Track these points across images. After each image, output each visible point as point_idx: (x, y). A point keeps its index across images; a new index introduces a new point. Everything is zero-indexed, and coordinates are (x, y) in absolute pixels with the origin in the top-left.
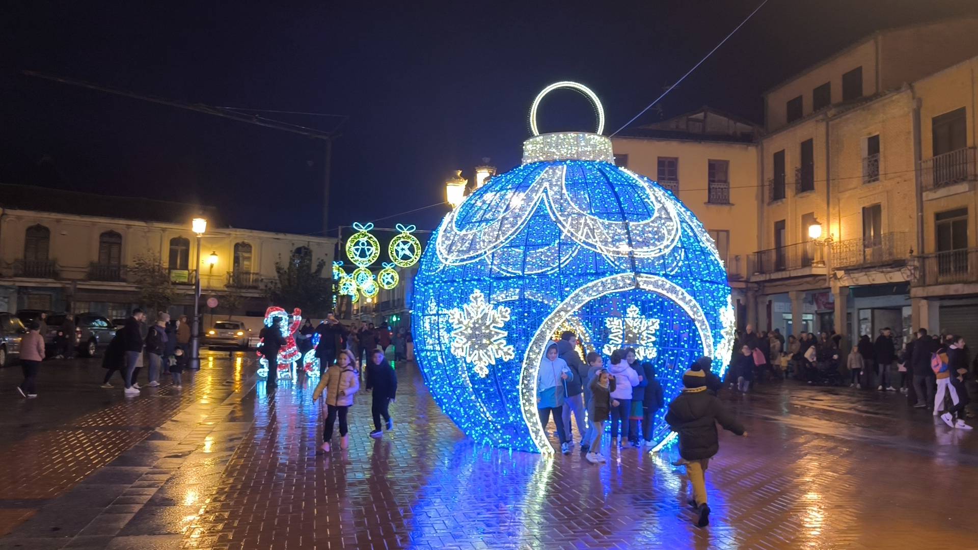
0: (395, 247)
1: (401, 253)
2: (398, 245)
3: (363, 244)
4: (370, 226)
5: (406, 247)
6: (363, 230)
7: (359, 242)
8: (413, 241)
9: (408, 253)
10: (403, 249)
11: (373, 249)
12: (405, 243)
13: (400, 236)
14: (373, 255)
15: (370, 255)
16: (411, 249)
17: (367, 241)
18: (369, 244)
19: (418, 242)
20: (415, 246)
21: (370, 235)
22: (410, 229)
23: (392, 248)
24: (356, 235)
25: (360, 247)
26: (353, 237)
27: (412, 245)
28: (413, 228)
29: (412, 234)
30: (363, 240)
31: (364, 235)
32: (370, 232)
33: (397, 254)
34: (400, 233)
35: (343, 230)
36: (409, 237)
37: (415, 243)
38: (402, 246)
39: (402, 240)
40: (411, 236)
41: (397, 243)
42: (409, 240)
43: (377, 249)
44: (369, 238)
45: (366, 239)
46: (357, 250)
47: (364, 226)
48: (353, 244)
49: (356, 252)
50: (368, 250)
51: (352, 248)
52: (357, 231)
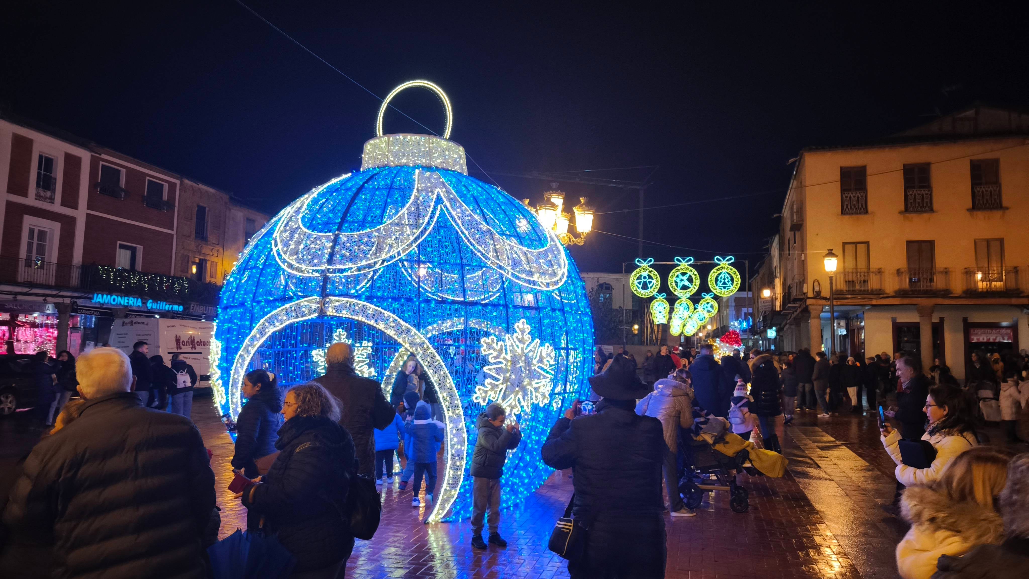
0: (674, 279)
1: (680, 284)
2: (677, 276)
3: (645, 278)
4: (651, 261)
5: (685, 278)
6: (645, 265)
7: (641, 276)
8: (693, 272)
9: (687, 283)
10: (682, 280)
11: (654, 281)
12: (683, 274)
13: (679, 268)
14: (654, 286)
15: (651, 287)
16: (690, 280)
17: (648, 275)
18: (650, 277)
19: (696, 273)
20: (693, 277)
21: (651, 269)
22: (688, 261)
23: (672, 279)
24: (638, 270)
25: (642, 280)
26: (635, 271)
27: (690, 276)
28: (690, 260)
29: (690, 265)
30: (645, 274)
31: (645, 269)
32: (650, 266)
33: (677, 285)
34: (678, 265)
35: (626, 266)
36: (687, 269)
37: (694, 274)
38: (681, 277)
39: (682, 271)
40: (689, 267)
41: (676, 274)
42: (687, 272)
43: (657, 281)
44: (650, 272)
45: (647, 272)
46: (639, 283)
47: (645, 261)
48: (636, 278)
49: (638, 285)
50: (650, 282)
51: (636, 282)
52: (638, 266)
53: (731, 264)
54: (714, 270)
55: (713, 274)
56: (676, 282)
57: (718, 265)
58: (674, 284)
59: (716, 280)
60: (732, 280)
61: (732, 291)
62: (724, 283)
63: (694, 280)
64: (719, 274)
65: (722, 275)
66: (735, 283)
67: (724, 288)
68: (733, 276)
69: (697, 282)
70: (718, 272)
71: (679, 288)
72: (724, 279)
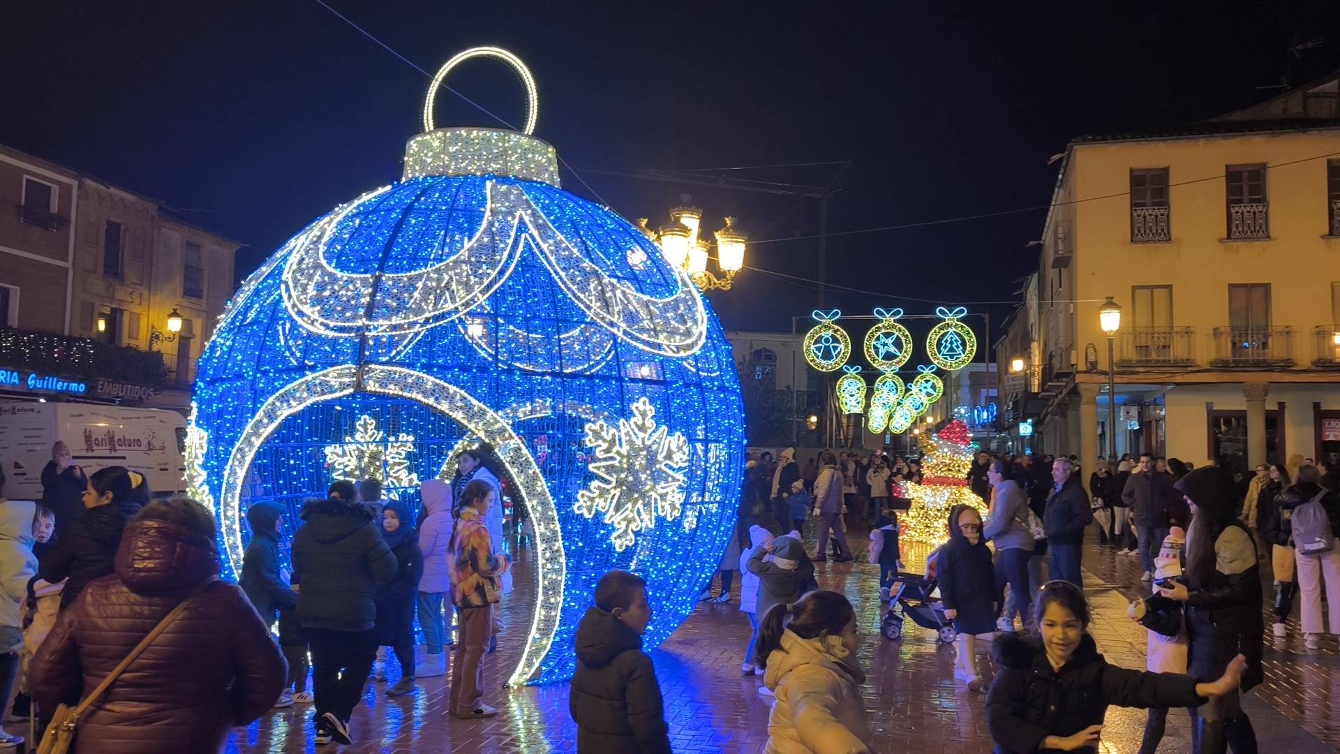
0: (873, 342)
1: (882, 351)
2: (878, 339)
3: (827, 340)
4: (836, 314)
5: (890, 341)
6: (827, 320)
7: (821, 337)
8: (903, 333)
9: (893, 349)
10: (885, 345)
11: (842, 346)
12: (887, 335)
13: (880, 325)
14: (841, 354)
15: (837, 357)
16: (898, 344)
17: (832, 336)
18: (835, 340)
19: (907, 333)
20: (903, 339)
21: (836, 327)
22: (894, 314)
23: (868, 344)
24: (816, 328)
25: (823, 345)
26: (812, 331)
27: (898, 338)
28: (899, 312)
29: (898, 321)
30: (827, 334)
31: (827, 327)
32: (836, 323)
33: (877, 353)
34: (880, 321)
35: (798, 322)
36: (893, 327)
37: (903, 335)
38: (883, 340)
39: (883, 331)
40: (896, 324)
41: (876, 336)
42: (893, 331)
43: (846, 347)
44: (836, 331)
45: (831, 332)
47: (827, 314)
48: (812, 342)
49: (817, 352)
50: (835, 348)
51: (812, 347)
52: (817, 323)
53: (961, 320)
54: (936, 328)
55: (933, 336)
56: (876, 348)
57: (941, 320)
58: (872, 350)
59: (939, 344)
60: (964, 344)
61: (963, 361)
62: (951, 349)
63: (904, 345)
64: (944, 335)
65: (948, 337)
66: (968, 349)
67: (952, 357)
68: (966, 338)
69: (909, 347)
70: (942, 332)
71: (881, 357)
72: (951, 343)
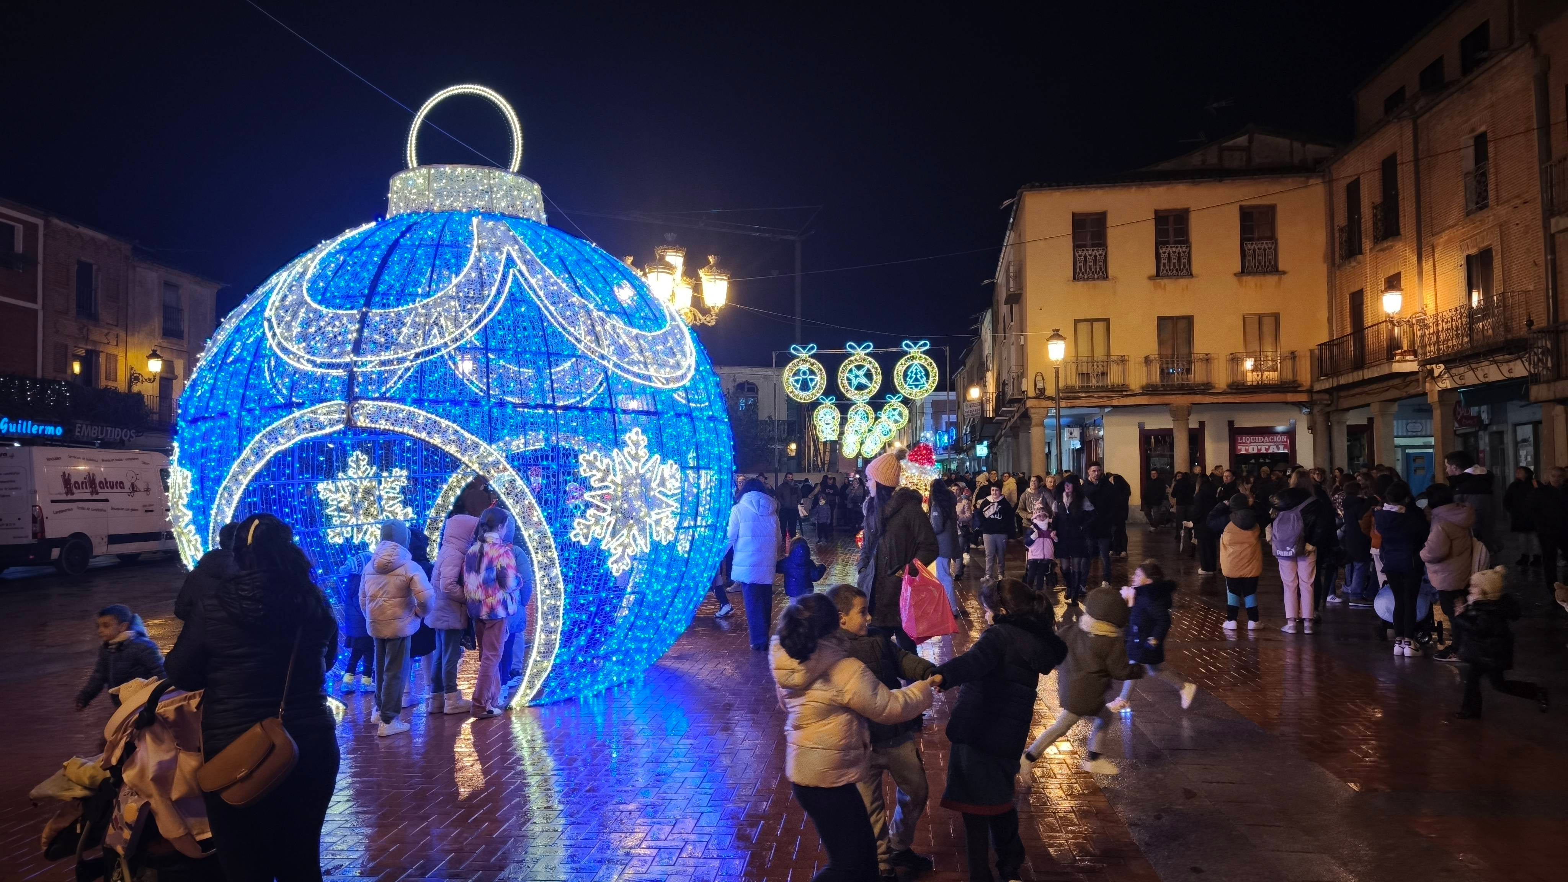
0: (847, 374)
1: (855, 382)
2: (851, 371)
3: (804, 373)
4: (812, 348)
5: (861, 373)
6: (804, 354)
7: (799, 370)
8: (872, 365)
9: (864, 381)
10: (857, 376)
11: (817, 378)
12: (859, 367)
13: (852, 358)
14: (818, 386)
15: (814, 388)
16: (869, 375)
17: (809, 369)
18: (812, 372)
19: (877, 365)
20: (873, 371)
21: (813, 361)
22: (865, 348)
23: (842, 376)
24: (795, 361)
25: (801, 377)
26: (790, 364)
27: (868, 370)
28: (869, 346)
29: (869, 354)
30: (805, 367)
31: (805, 361)
32: (813, 356)
33: (850, 384)
34: (852, 355)
35: (778, 356)
36: (864, 359)
37: (873, 367)
38: (856, 372)
39: (857, 363)
40: (867, 357)
41: (849, 368)
42: (865, 363)
43: (822, 379)
44: (812, 365)
45: (808, 365)
46: (797, 381)
47: (804, 348)
48: (791, 375)
49: (795, 384)
50: (812, 380)
51: (792, 380)
52: (794, 357)
53: (925, 352)
54: (902, 361)
55: (900, 367)
56: (849, 380)
57: (907, 353)
58: (846, 382)
59: (905, 376)
60: (927, 375)
61: (927, 390)
62: (916, 380)
63: (874, 376)
64: (909, 367)
65: (913, 369)
66: (931, 379)
67: (916, 386)
68: (929, 368)
69: (878, 378)
70: (908, 364)
71: (853, 388)
72: (916, 374)
